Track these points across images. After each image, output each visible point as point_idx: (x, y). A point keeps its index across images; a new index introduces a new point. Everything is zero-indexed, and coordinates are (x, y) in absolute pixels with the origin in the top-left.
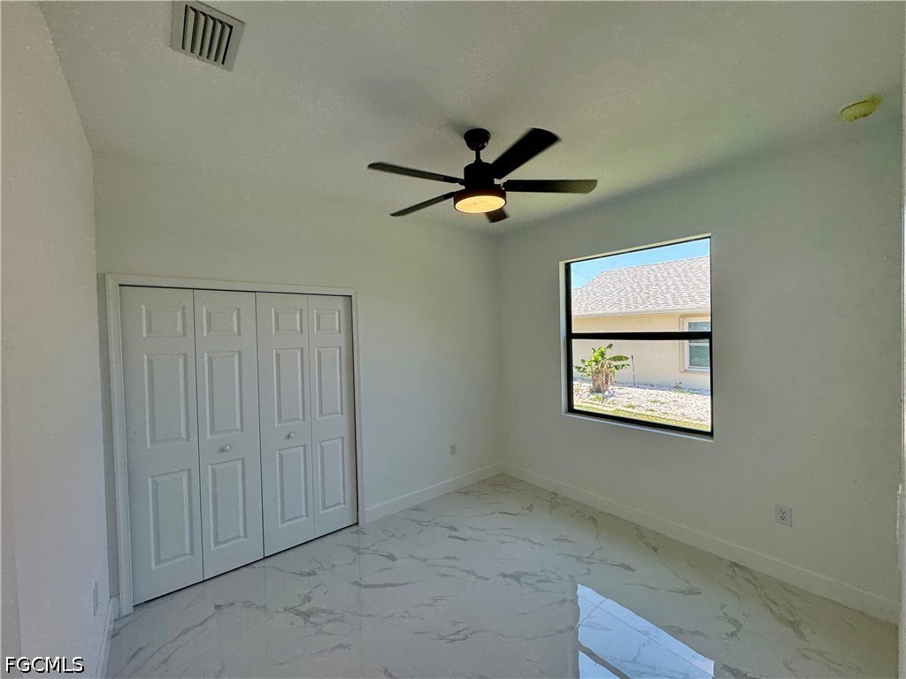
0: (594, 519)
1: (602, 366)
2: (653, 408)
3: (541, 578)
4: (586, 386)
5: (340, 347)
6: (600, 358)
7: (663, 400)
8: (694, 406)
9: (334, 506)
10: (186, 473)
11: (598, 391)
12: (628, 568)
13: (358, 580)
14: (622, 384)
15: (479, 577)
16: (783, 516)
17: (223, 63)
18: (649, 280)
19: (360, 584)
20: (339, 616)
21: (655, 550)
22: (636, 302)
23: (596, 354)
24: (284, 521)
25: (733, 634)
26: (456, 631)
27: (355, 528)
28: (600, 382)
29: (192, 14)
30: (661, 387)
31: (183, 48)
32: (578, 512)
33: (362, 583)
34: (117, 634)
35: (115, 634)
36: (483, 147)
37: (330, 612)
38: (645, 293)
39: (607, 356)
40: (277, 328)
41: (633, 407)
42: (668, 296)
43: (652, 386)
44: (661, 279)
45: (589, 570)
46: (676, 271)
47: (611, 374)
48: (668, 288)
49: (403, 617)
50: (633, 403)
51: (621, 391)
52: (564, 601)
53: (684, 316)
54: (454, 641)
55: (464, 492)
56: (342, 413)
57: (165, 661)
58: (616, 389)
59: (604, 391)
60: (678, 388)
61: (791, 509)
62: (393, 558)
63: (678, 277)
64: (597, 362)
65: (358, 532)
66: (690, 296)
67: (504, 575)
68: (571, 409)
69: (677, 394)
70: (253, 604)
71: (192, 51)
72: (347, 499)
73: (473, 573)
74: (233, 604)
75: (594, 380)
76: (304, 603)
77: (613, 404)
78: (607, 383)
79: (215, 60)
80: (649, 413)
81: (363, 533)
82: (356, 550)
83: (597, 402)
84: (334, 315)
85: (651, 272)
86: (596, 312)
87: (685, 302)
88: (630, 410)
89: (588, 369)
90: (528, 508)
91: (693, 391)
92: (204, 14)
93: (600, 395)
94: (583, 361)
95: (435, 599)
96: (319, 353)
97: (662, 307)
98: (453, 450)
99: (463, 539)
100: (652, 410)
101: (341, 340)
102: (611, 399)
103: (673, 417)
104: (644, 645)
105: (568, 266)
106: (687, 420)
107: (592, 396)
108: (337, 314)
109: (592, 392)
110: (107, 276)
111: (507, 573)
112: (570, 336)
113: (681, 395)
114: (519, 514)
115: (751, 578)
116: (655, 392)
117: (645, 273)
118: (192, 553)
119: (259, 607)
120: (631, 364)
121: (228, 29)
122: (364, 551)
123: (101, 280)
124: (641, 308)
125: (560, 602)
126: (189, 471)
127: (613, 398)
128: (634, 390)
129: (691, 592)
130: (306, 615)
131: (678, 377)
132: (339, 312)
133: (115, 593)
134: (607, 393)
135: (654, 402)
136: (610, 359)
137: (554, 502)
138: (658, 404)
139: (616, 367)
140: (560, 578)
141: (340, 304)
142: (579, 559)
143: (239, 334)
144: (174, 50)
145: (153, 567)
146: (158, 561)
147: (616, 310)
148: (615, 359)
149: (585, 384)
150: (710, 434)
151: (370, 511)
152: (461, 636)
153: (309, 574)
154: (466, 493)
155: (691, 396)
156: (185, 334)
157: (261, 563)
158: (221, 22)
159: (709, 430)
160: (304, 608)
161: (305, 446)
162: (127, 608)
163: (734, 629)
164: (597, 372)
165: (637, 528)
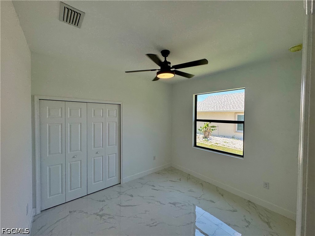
0: (202, 184)
1: (207, 129)
2: (224, 144)
3: (182, 205)
4: (202, 136)
5: (116, 122)
6: (207, 127)
7: (228, 142)
8: (238, 144)
9: (112, 177)
10: (61, 165)
11: (206, 137)
12: (213, 202)
13: (120, 204)
14: (214, 136)
15: (161, 204)
16: (267, 185)
17: (77, 26)
18: (224, 100)
19: (120, 205)
20: (112, 216)
21: (222, 195)
22: (220, 107)
23: (205, 125)
24: (94, 182)
25: (247, 226)
26: (153, 223)
27: (119, 185)
28: (206, 135)
29: (66, 10)
30: (227, 137)
31: (63, 20)
32: (196, 181)
33: (121, 205)
34: (35, 221)
35: (34, 221)
36: (167, 56)
37: (109, 215)
38: (223, 104)
39: (209, 126)
40: (94, 115)
41: (218, 144)
42: (231, 105)
43: (224, 136)
44: (229, 100)
45: (199, 202)
46: (234, 97)
47: (211, 132)
48: (231, 103)
49: (135, 217)
50: (218, 143)
51: (213, 138)
52: (190, 213)
53: (236, 113)
54: (152, 226)
55: (158, 173)
56: (116, 145)
57: (51, 231)
58: (212, 137)
59: (208, 138)
60: (233, 137)
61: (269, 183)
62: (132, 196)
63: (235, 99)
64: (206, 128)
65: (120, 187)
66: (238, 106)
67: (170, 203)
68: (195, 145)
69: (233, 140)
70: (83, 211)
71: (66, 21)
72: (117, 175)
73: (160, 202)
74: (76, 211)
75: (205, 134)
76: (100, 211)
77: (211, 142)
78: (209, 135)
79: (74, 25)
80: (223, 146)
81: (122, 187)
82: (120, 193)
83: (205, 142)
84: (114, 110)
85: (225, 97)
86: (206, 110)
87: (237, 108)
88: (216, 145)
89: (203, 130)
90: (179, 179)
91: (238, 139)
92: (71, 10)
93: (206, 139)
94: (201, 127)
95: (146, 211)
96: (109, 124)
97: (229, 109)
98: (154, 158)
99: (156, 190)
100: (224, 145)
101: (117, 120)
102: (210, 141)
103: (231, 148)
104: (217, 229)
105: (196, 96)
106: (236, 149)
107: (204, 140)
108: (115, 111)
109: (204, 138)
110: (35, 96)
111: (171, 202)
112: (196, 120)
113: (234, 140)
114: (176, 181)
115: (254, 207)
116: (225, 139)
117: (223, 97)
118: (62, 193)
119: (85, 213)
120: (217, 129)
121: (79, 15)
122: (122, 193)
123: (33, 97)
124: (221, 110)
125: (189, 213)
126: (62, 164)
127: (211, 140)
128: (218, 138)
129: (234, 211)
130: (101, 216)
131: (234, 134)
132: (116, 110)
133: (34, 207)
134: (209, 139)
135: (225, 142)
136: (210, 127)
137: (189, 177)
138: (226, 143)
139: (212, 130)
140: (189, 205)
141: (116, 107)
142: (196, 198)
143: (81, 117)
144: (60, 21)
145: (48, 197)
146: (50, 195)
147: (213, 110)
148: (212, 127)
149: (201, 135)
150: (242, 156)
151: (125, 179)
152: (154, 224)
153: (103, 201)
154: (159, 173)
155: (237, 141)
156: (62, 117)
157: (86, 197)
158: (77, 13)
159: (242, 155)
160: (100, 213)
161: (103, 156)
162: (38, 212)
163: (248, 224)
164: (206, 131)
165: (217, 187)
